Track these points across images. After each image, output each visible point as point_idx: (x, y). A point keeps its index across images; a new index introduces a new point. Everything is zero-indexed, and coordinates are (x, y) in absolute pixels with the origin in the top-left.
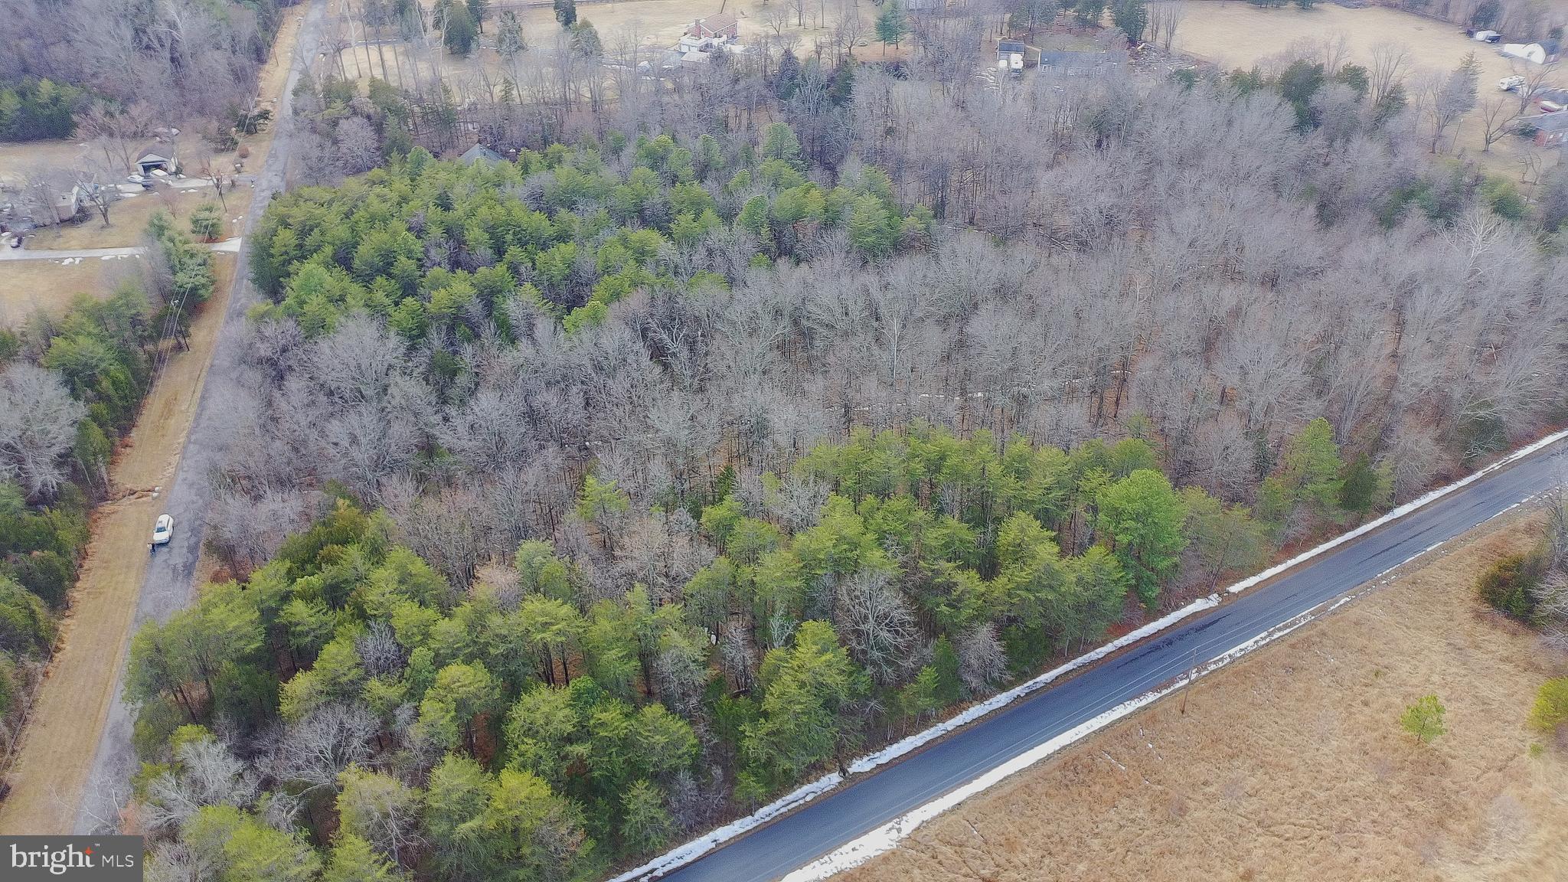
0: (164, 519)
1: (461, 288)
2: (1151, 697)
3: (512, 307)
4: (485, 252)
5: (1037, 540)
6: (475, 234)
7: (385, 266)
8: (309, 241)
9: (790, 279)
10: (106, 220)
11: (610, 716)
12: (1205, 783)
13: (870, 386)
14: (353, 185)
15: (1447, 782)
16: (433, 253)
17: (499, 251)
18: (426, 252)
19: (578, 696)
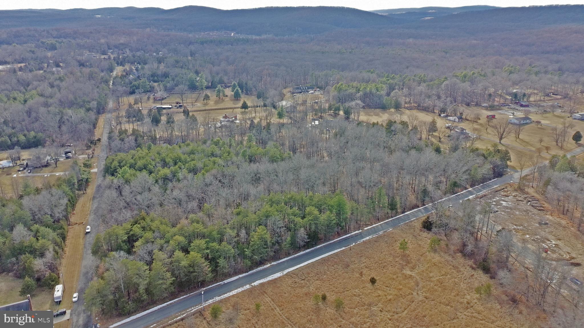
0: (88, 227)
1: (166, 171)
2: (344, 248)
3: (180, 175)
4: (172, 163)
5: (314, 210)
6: (168, 160)
7: (145, 167)
8: (122, 164)
9: (254, 167)
10: (56, 165)
11: (215, 245)
12: (354, 261)
13: (275, 186)
14: (133, 152)
15: (409, 258)
16: (157, 165)
17: (175, 164)
18: (155, 165)
19: (206, 242)
